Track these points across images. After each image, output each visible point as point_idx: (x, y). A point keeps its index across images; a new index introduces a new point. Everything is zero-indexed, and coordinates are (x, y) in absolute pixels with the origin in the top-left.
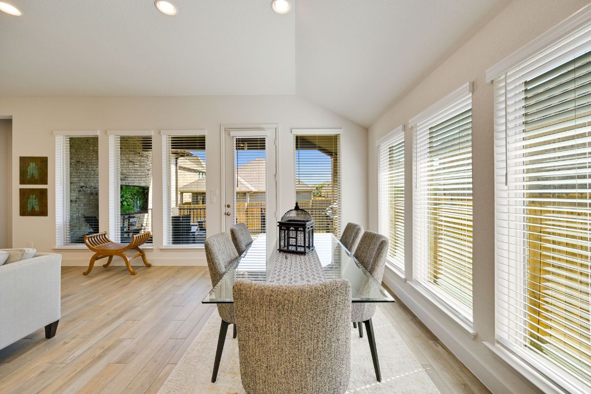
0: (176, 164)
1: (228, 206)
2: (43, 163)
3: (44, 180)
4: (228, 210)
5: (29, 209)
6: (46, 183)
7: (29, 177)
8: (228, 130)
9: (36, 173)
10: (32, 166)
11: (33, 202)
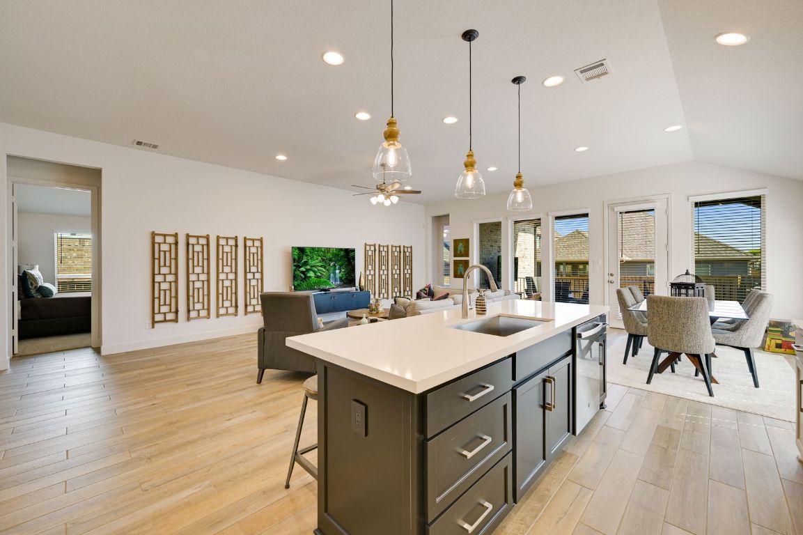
0: (535, 232)
1: (612, 275)
2: (466, 242)
3: (467, 255)
4: (611, 278)
5: (459, 273)
6: (468, 256)
7: (459, 252)
8: (611, 206)
9: (463, 250)
10: (461, 244)
11: (461, 268)
